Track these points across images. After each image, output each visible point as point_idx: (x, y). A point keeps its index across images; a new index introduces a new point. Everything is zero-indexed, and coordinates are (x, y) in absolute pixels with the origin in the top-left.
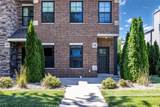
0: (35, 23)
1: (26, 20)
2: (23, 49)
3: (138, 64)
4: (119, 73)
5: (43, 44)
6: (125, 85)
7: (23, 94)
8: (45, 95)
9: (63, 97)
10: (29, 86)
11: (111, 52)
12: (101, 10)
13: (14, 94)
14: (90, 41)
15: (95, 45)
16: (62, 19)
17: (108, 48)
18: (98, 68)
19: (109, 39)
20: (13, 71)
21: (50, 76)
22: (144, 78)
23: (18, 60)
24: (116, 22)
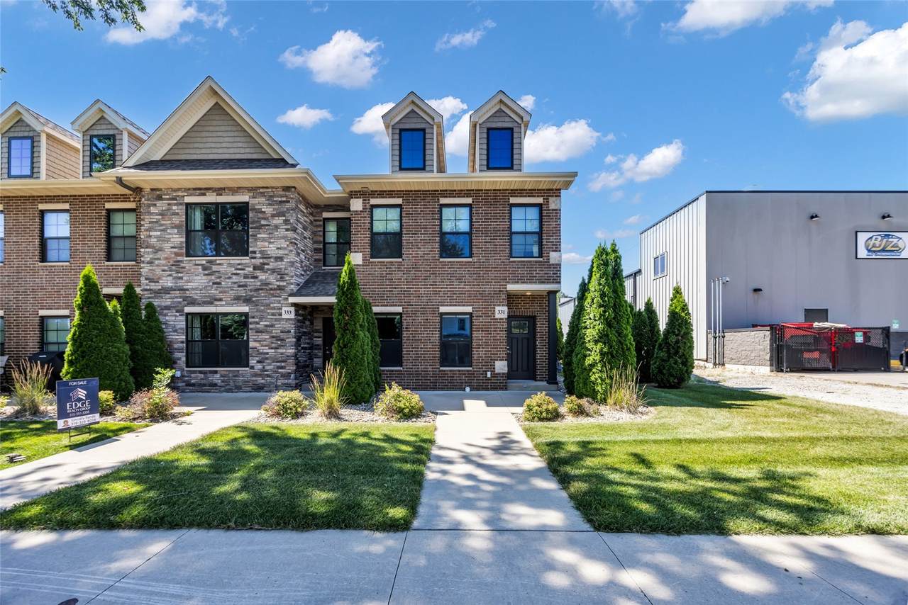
0: (355, 258)
1: (332, 250)
2: (328, 323)
3: (612, 357)
4: (560, 379)
5: (376, 309)
6: (580, 412)
7: (335, 435)
8: (389, 439)
9: (432, 442)
10: (345, 412)
11: (542, 328)
12: (517, 226)
13: (314, 435)
14: (487, 302)
15: (501, 312)
16: (420, 249)
17: (532, 319)
18: (510, 366)
19: (535, 297)
20: (304, 375)
21: (396, 389)
22: (626, 393)
23: (312, 347)
24: (553, 255)
